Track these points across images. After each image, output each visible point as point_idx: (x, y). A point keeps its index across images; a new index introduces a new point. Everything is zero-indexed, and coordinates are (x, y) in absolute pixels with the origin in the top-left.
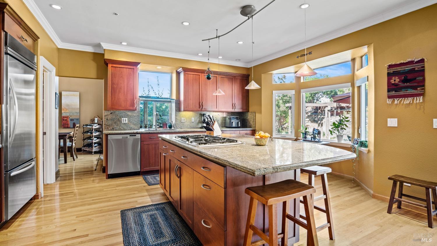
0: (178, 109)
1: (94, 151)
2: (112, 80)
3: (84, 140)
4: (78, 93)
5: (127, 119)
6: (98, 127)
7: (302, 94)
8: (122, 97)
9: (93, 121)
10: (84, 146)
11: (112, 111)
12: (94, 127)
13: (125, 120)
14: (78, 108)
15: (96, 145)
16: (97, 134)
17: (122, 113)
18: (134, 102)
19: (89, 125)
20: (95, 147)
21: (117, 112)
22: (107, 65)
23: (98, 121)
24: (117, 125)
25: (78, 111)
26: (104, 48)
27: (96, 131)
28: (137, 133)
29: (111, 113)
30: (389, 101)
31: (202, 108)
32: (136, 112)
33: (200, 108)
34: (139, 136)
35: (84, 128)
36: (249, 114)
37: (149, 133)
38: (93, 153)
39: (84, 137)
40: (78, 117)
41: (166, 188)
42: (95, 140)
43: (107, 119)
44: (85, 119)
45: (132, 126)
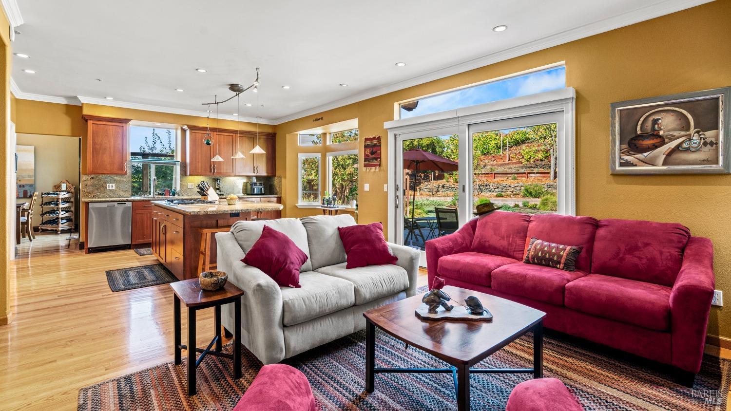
0: (184, 173)
1: (60, 229)
2: (93, 140)
3: (43, 214)
4: (32, 148)
5: (114, 185)
6: (67, 195)
7: (327, 158)
8: (106, 159)
9: (57, 188)
10: (43, 224)
11: (93, 176)
12: (61, 196)
13: (111, 186)
14: (32, 169)
15: (64, 221)
16: (67, 205)
17: (107, 177)
18: (123, 165)
19: (52, 194)
20: (62, 224)
21: (101, 176)
22: (87, 121)
23: (67, 188)
24: (101, 192)
25: (33, 174)
26: (82, 102)
27: (65, 202)
28: (128, 201)
29: (93, 178)
30: (364, 169)
31: (213, 173)
32: (126, 176)
33: (210, 172)
34: (129, 204)
35: (42, 198)
36: (276, 178)
37: (143, 201)
38: (59, 232)
39: (42, 211)
40: (32, 183)
41: (161, 255)
42: (62, 214)
43: (86, 185)
44: (45, 184)
45: (122, 193)
